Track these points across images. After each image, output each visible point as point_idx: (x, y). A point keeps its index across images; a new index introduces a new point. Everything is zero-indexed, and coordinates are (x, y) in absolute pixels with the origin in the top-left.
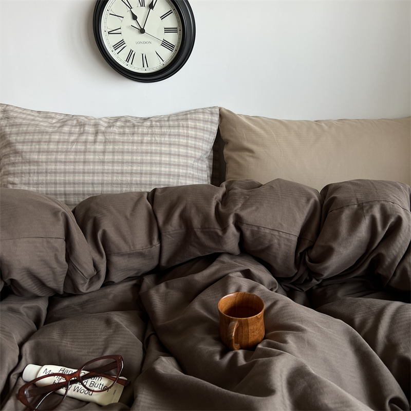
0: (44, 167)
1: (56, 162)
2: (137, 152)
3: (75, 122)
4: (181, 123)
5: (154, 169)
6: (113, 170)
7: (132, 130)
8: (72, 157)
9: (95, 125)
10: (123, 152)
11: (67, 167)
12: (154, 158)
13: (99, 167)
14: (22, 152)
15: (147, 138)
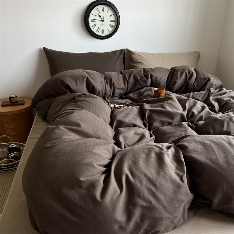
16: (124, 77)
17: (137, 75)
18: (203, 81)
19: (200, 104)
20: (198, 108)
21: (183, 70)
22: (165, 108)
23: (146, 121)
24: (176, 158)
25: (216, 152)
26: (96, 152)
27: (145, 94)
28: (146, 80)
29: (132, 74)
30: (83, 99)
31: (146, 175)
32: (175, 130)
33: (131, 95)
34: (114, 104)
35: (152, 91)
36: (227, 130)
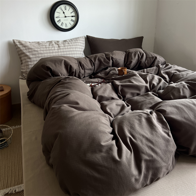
4: (76, 41)
15: (69, 47)
16: (91, 61)
17: (101, 58)
18: (152, 59)
19: (157, 77)
20: (156, 80)
21: (135, 52)
22: (132, 83)
23: (120, 94)
24: (160, 120)
27: (111, 72)
29: (96, 58)
30: (68, 81)
31: (143, 136)
32: (145, 99)
33: (99, 75)
34: (90, 83)
35: (115, 70)
36: (184, 95)
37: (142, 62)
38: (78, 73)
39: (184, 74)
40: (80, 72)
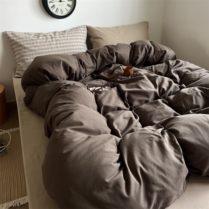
0: (38, 51)
1: (41, 49)
2: (67, 43)
3: (42, 35)
4: (77, 31)
5: (74, 47)
6: (61, 49)
7: (63, 35)
8: (47, 47)
9: (50, 35)
10: (63, 43)
11: (46, 51)
12: (73, 44)
13: (56, 49)
14: (28, 48)
15: (69, 38)
16: (92, 57)
17: (104, 54)
18: (160, 53)
19: (167, 79)
20: (166, 84)
21: (142, 46)
22: (140, 88)
23: (126, 101)
24: (172, 143)
25: (202, 132)
26: (107, 150)
27: (115, 72)
28: (112, 58)
29: (99, 53)
32: (154, 109)
33: (102, 74)
34: (92, 87)
35: (120, 69)
36: (197, 104)
37: (150, 57)
38: (79, 74)
39: (197, 74)
40: (80, 72)
